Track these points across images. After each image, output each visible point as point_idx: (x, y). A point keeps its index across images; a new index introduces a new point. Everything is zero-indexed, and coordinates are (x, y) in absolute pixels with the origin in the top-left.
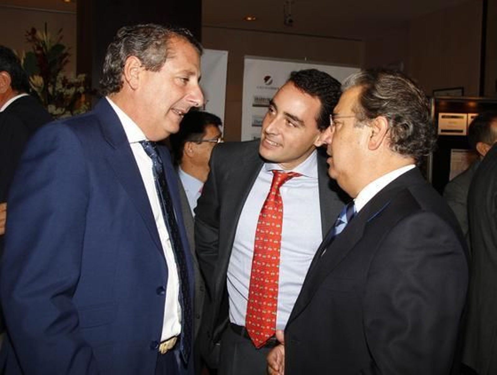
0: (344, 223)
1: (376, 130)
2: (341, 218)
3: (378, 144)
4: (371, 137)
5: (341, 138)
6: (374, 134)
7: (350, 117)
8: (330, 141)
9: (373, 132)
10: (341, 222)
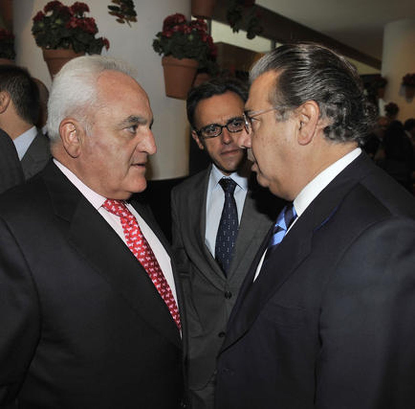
0: (283, 229)
1: (305, 119)
2: (278, 223)
3: (310, 135)
4: (300, 129)
5: (262, 139)
6: (303, 125)
7: (267, 111)
8: (249, 144)
9: (301, 122)
10: (279, 229)
